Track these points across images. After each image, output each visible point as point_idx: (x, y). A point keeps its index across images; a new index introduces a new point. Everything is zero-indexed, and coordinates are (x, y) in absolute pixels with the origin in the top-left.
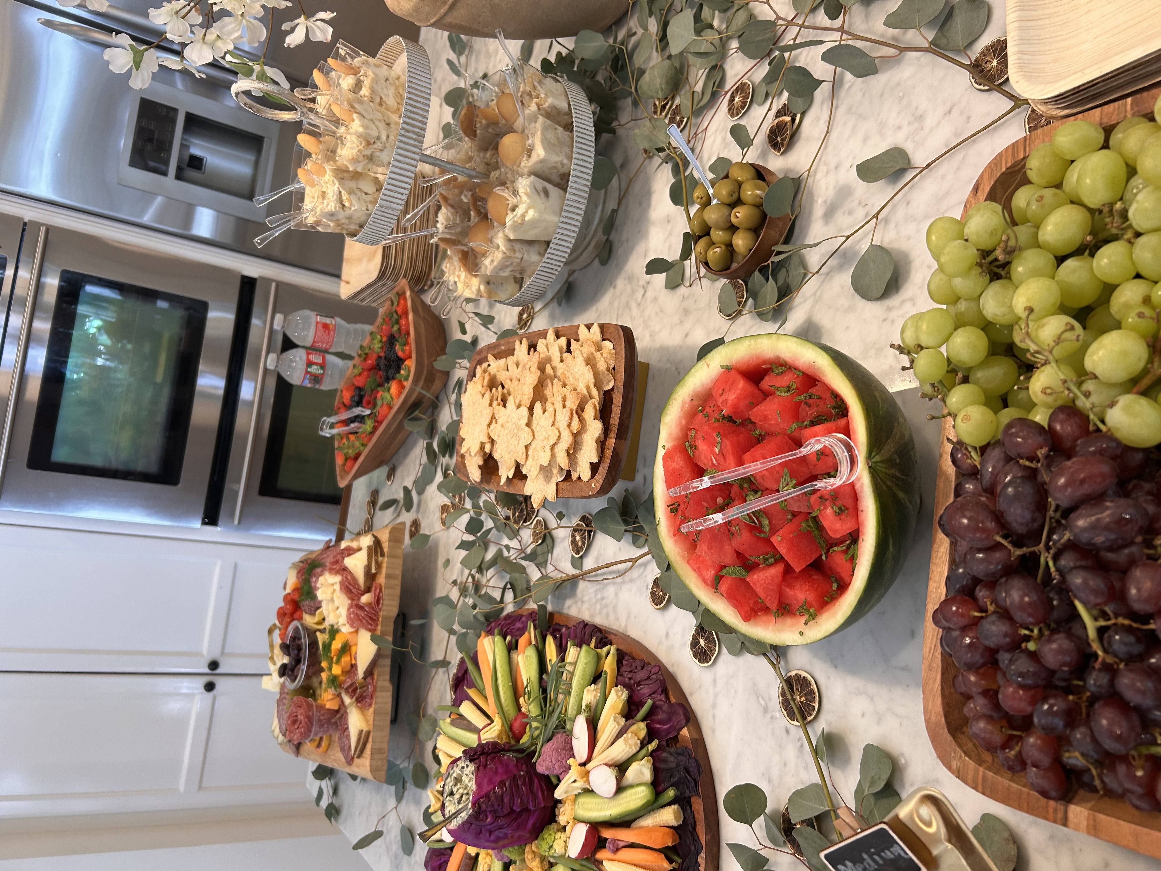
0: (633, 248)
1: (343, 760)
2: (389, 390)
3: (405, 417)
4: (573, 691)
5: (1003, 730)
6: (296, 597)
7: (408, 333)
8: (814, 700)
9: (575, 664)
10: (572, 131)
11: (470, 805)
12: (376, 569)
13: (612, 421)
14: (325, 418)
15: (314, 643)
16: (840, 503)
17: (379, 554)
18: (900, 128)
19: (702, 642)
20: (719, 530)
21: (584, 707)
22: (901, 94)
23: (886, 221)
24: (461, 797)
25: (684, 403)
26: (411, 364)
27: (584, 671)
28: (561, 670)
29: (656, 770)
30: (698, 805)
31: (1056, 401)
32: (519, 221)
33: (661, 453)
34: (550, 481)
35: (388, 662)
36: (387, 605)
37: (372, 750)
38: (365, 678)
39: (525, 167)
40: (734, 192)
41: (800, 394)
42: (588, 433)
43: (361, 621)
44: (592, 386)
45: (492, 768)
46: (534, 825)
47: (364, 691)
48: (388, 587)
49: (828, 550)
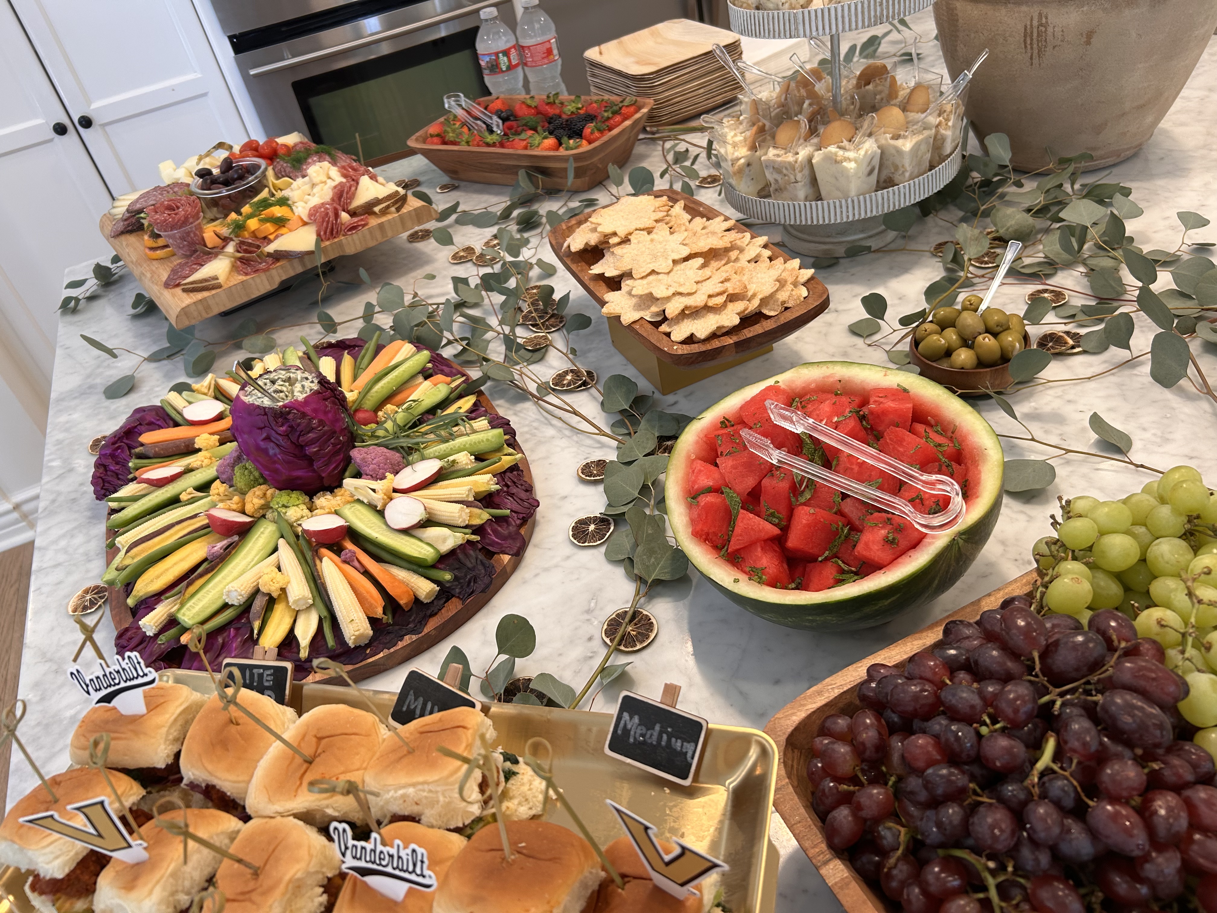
0: (851, 282)
1: (164, 279)
2: (545, 138)
3: (526, 167)
4: (451, 443)
5: (857, 768)
6: (281, 152)
7: (610, 129)
8: (642, 642)
9: (474, 432)
10: (930, 170)
11: (281, 404)
12: (380, 211)
13: (746, 331)
14: (462, 95)
15: (254, 191)
16: (898, 537)
17: (397, 206)
18: (1144, 429)
19: (592, 527)
20: (760, 465)
21: (451, 458)
22: (1168, 415)
23: (1068, 462)
24: (281, 392)
25: (831, 376)
26: (585, 147)
27: (479, 442)
28: (460, 422)
29: (452, 553)
30: (453, 607)
31: (1157, 634)
32: (839, 158)
33: (770, 382)
34: (638, 310)
35: (299, 269)
36: (353, 240)
37: (205, 299)
38: (269, 255)
39: (886, 139)
40: (1001, 326)
41: (943, 455)
42: (717, 316)
43: (323, 221)
44: (760, 296)
45: (327, 406)
46: (298, 478)
47: (256, 261)
48: (371, 231)
49: (832, 557)
